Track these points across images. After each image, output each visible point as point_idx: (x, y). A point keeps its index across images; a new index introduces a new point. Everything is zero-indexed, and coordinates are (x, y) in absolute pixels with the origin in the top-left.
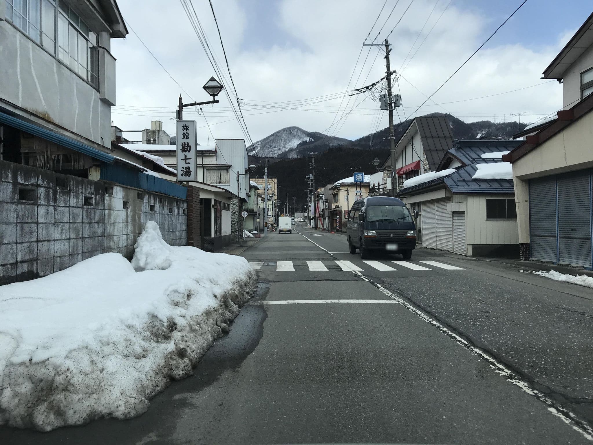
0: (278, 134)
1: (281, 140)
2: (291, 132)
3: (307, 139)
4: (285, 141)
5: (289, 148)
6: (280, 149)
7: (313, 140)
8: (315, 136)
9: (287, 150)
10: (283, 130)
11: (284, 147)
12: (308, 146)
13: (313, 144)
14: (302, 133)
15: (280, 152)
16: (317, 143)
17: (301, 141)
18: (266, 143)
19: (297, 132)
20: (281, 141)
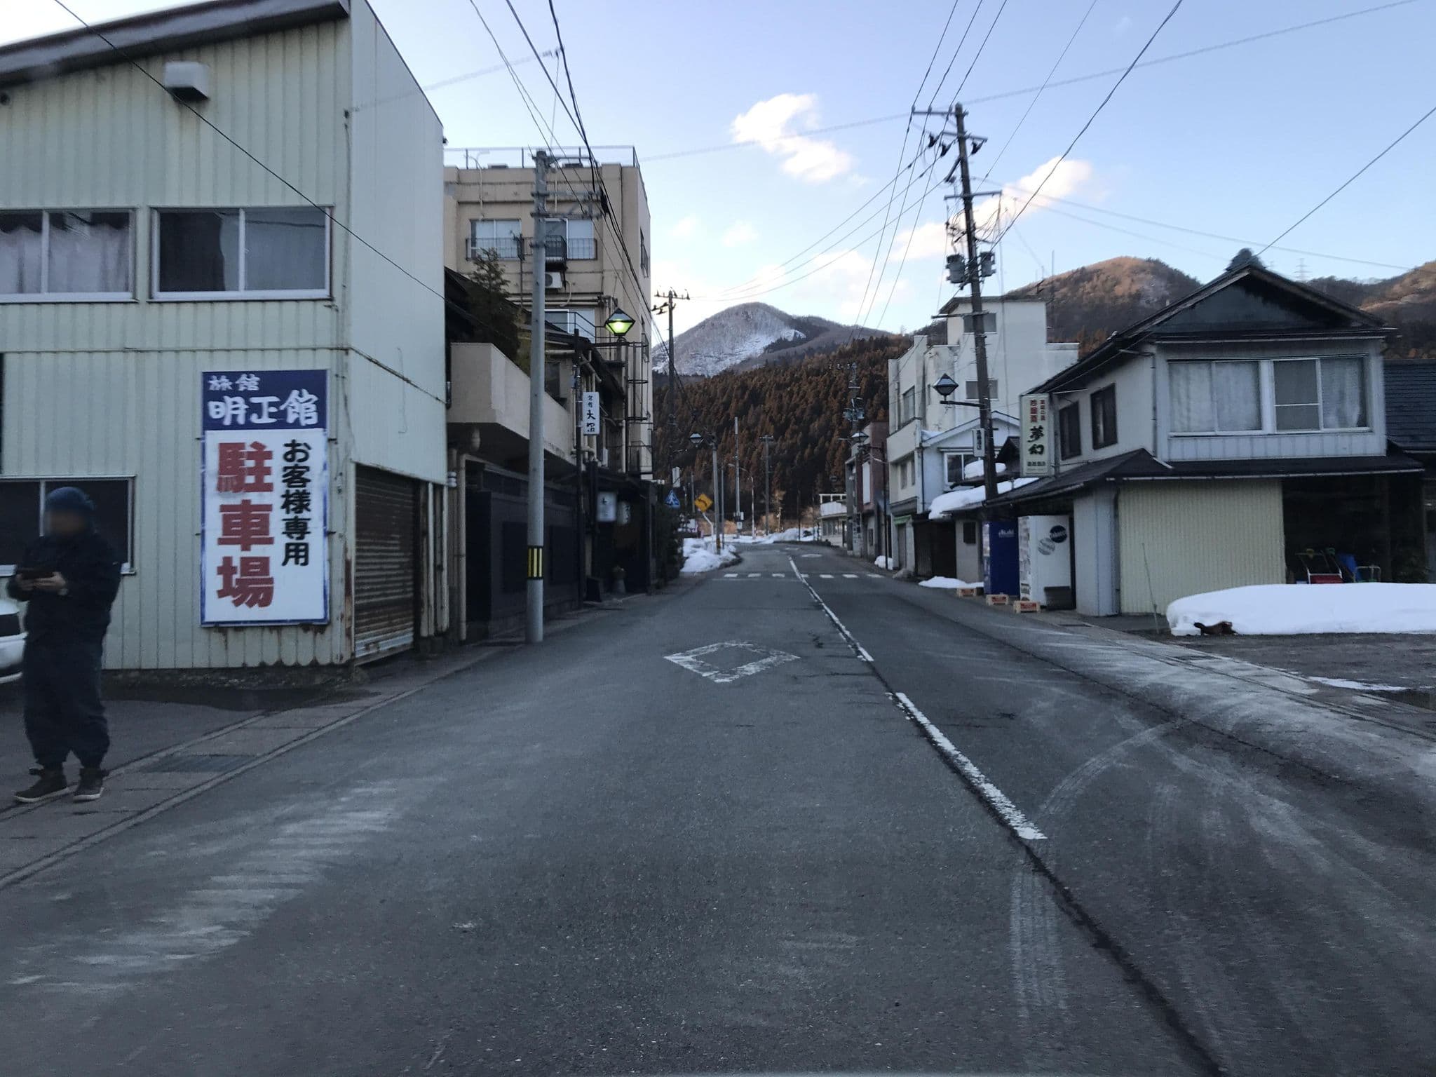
0: (715, 322)
1: (725, 336)
2: (748, 317)
3: (789, 334)
4: (734, 339)
5: (744, 355)
6: (720, 360)
7: (803, 335)
8: (811, 327)
9: (738, 361)
10: (729, 313)
11: (731, 355)
12: (791, 350)
13: (805, 346)
14: (775, 319)
15: (721, 368)
16: (813, 343)
17: (772, 340)
18: (685, 346)
19: (763, 316)
20: (723, 341)
